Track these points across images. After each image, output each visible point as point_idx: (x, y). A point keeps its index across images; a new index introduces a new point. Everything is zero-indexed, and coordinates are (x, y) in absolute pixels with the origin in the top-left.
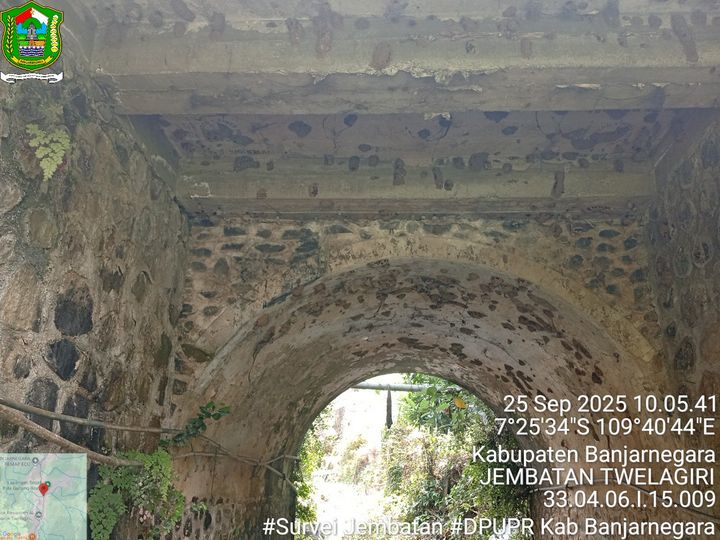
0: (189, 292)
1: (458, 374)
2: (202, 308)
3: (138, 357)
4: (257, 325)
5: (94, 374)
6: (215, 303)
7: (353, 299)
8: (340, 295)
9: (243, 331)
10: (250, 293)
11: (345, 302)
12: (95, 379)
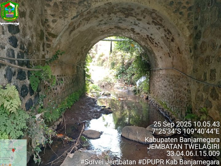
0: (46, 14)
1: (132, 37)
2: (51, 20)
3: (35, 38)
4: (69, 25)
5: (23, 45)
6: (55, 18)
7: (100, 15)
8: (95, 14)
9: (65, 28)
10: (66, 14)
11: (97, 16)
12: (24, 46)
